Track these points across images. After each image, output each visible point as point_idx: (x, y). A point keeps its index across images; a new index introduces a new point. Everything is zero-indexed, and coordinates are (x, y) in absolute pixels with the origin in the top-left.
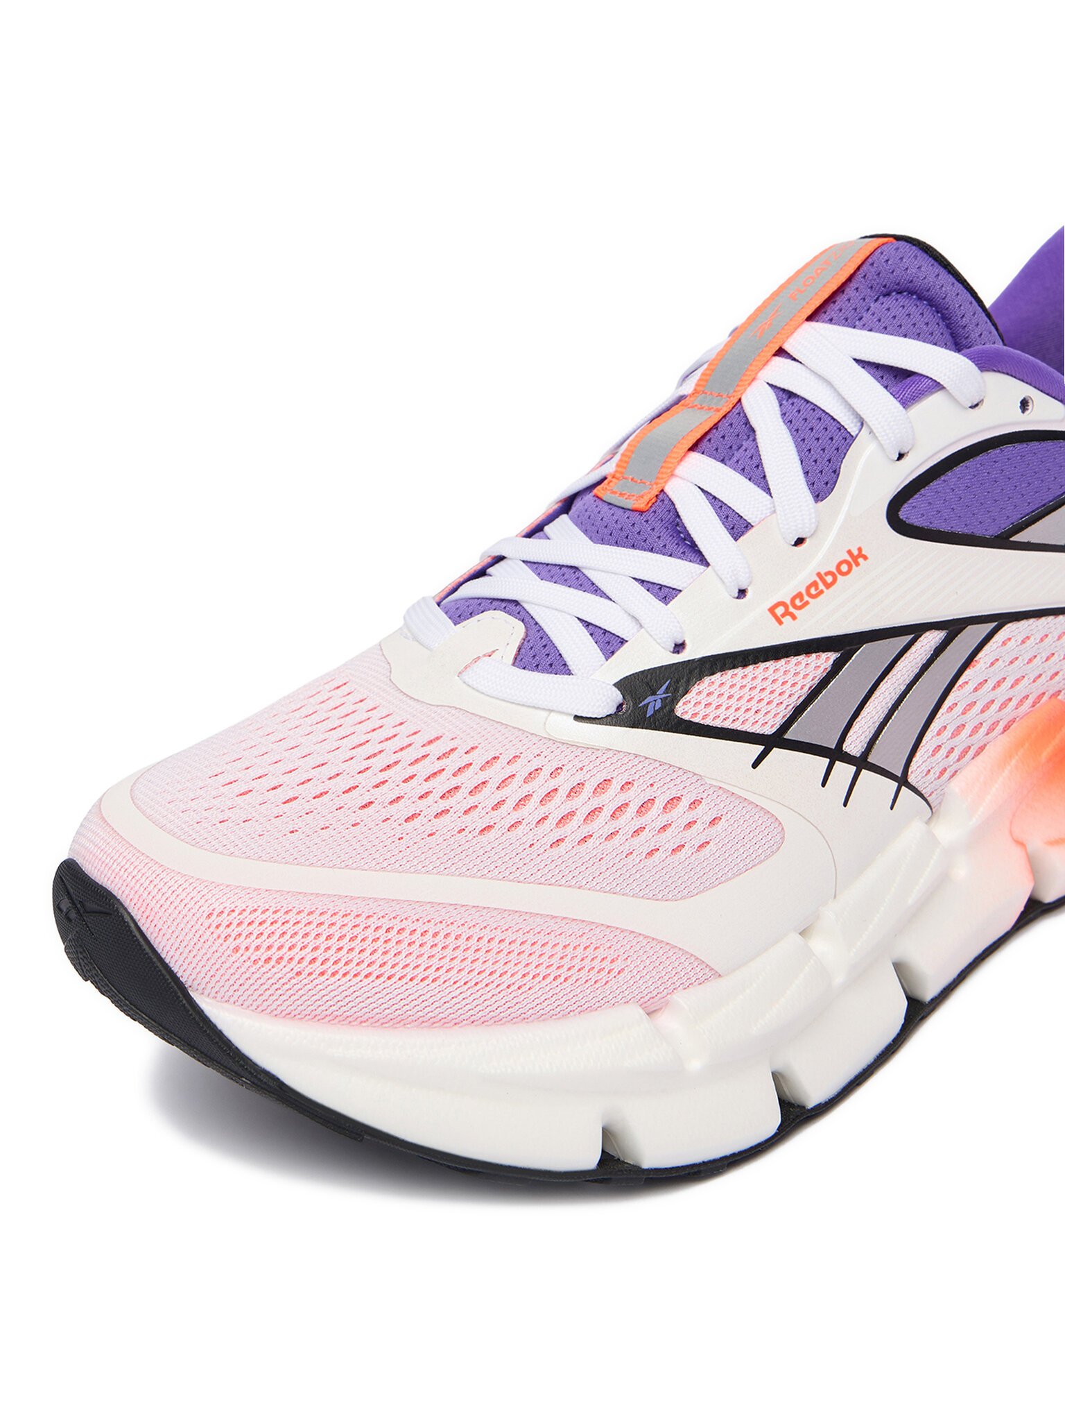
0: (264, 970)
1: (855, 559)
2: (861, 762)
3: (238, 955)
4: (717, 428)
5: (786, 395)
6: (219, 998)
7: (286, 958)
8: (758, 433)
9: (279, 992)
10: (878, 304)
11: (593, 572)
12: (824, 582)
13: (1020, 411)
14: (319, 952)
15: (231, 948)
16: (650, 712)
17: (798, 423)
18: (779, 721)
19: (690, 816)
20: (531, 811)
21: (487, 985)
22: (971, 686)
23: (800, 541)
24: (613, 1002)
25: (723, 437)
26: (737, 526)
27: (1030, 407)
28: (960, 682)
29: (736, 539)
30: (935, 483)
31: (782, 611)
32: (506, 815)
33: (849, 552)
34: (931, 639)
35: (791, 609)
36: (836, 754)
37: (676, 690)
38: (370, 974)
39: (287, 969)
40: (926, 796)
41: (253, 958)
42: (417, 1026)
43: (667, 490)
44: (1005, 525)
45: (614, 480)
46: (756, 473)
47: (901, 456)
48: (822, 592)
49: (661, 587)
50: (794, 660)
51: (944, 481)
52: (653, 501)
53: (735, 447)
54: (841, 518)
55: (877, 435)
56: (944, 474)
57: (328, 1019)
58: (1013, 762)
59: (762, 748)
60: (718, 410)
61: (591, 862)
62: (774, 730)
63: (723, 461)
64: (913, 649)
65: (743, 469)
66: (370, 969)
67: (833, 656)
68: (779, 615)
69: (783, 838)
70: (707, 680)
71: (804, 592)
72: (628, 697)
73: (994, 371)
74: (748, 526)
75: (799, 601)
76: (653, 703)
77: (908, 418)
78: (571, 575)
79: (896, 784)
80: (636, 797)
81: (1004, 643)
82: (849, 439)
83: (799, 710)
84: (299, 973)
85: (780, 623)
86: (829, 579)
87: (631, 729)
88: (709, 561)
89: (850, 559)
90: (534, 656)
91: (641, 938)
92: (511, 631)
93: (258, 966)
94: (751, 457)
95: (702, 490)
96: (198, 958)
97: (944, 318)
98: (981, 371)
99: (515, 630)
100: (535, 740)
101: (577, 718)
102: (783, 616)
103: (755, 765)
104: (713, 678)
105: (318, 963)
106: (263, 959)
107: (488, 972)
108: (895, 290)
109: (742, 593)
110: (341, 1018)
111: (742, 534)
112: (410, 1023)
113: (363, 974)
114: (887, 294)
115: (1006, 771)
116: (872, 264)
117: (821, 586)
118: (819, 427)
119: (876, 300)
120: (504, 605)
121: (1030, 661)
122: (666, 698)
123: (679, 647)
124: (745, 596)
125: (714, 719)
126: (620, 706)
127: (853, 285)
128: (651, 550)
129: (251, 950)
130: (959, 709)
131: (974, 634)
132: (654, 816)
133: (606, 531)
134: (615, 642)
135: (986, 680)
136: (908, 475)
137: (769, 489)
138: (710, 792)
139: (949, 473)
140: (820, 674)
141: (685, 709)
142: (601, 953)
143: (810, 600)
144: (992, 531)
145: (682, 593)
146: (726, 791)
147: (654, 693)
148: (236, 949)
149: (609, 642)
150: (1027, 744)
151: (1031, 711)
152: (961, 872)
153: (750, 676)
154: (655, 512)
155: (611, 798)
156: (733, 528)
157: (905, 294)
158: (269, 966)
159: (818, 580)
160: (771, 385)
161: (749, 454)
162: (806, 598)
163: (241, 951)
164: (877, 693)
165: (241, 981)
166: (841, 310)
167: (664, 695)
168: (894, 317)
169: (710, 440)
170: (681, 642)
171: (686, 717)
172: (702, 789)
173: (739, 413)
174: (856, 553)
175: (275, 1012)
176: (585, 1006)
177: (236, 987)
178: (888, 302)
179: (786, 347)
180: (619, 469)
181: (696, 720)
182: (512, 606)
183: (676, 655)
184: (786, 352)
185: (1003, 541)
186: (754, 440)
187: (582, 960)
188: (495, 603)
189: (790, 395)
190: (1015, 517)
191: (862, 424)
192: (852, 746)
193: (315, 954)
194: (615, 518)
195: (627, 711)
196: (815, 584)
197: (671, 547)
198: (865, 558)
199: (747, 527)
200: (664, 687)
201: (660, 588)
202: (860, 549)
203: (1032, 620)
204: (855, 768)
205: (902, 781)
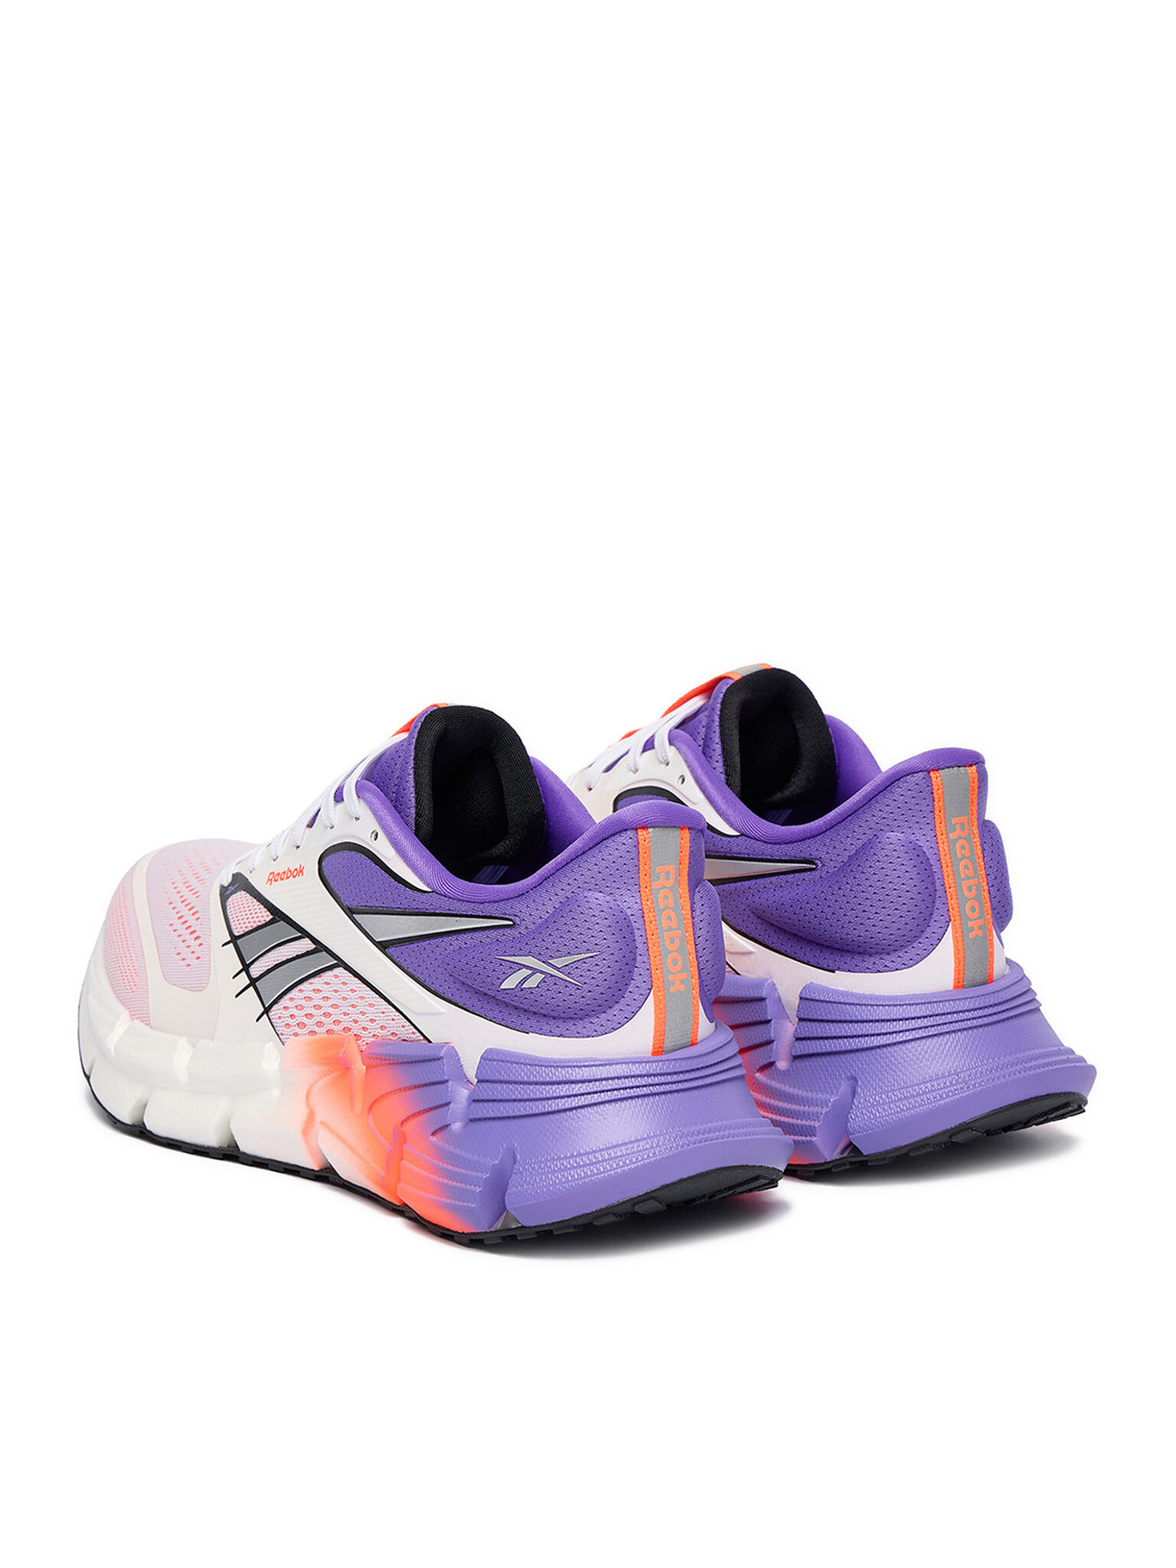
1: (300, 872)
2: (253, 982)
13: (371, 837)
16: (226, 893)
18: (240, 932)
19: (196, 949)
22: (314, 987)
27: (376, 840)
28: (310, 980)
33: (300, 865)
34: (307, 945)
36: (246, 967)
37: (236, 889)
40: (278, 1033)
44: (354, 905)
47: (331, 827)
48: (284, 879)
50: (256, 903)
59: (230, 939)
62: (237, 934)
64: (298, 942)
67: (269, 916)
68: (270, 877)
69: (206, 987)
70: (241, 892)
71: (280, 874)
75: (277, 877)
76: (230, 890)
79: (264, 1010)
81: (336, 977)
83: (248, 933)
85: (268, 881)
86: (289, 874)
89: (298, 870)
102: (270, 879)
103: (221, 945)
117: (285, 876)
122: (233, 891)
123: (252, 871)
130: (304, 995)
131: (325, 959)
132: (191, 938)
135: (321, 991)
136: (330, 841)
139: (342, 853)
140: (261, 921)
143: (280, 880)
144: (348, 903)
147: (233, 886)
162: (279, 878)
164: (276, 951)
167: (234, 889)
170: (254, 868)
190: (359, 903)
192: (254, 970)
196: (285, 873)
198: (303, 874)
200: (236, 886)
202: (303, 868)
203: (351, 975)
204: (249, 982)
205: (267, 1010)
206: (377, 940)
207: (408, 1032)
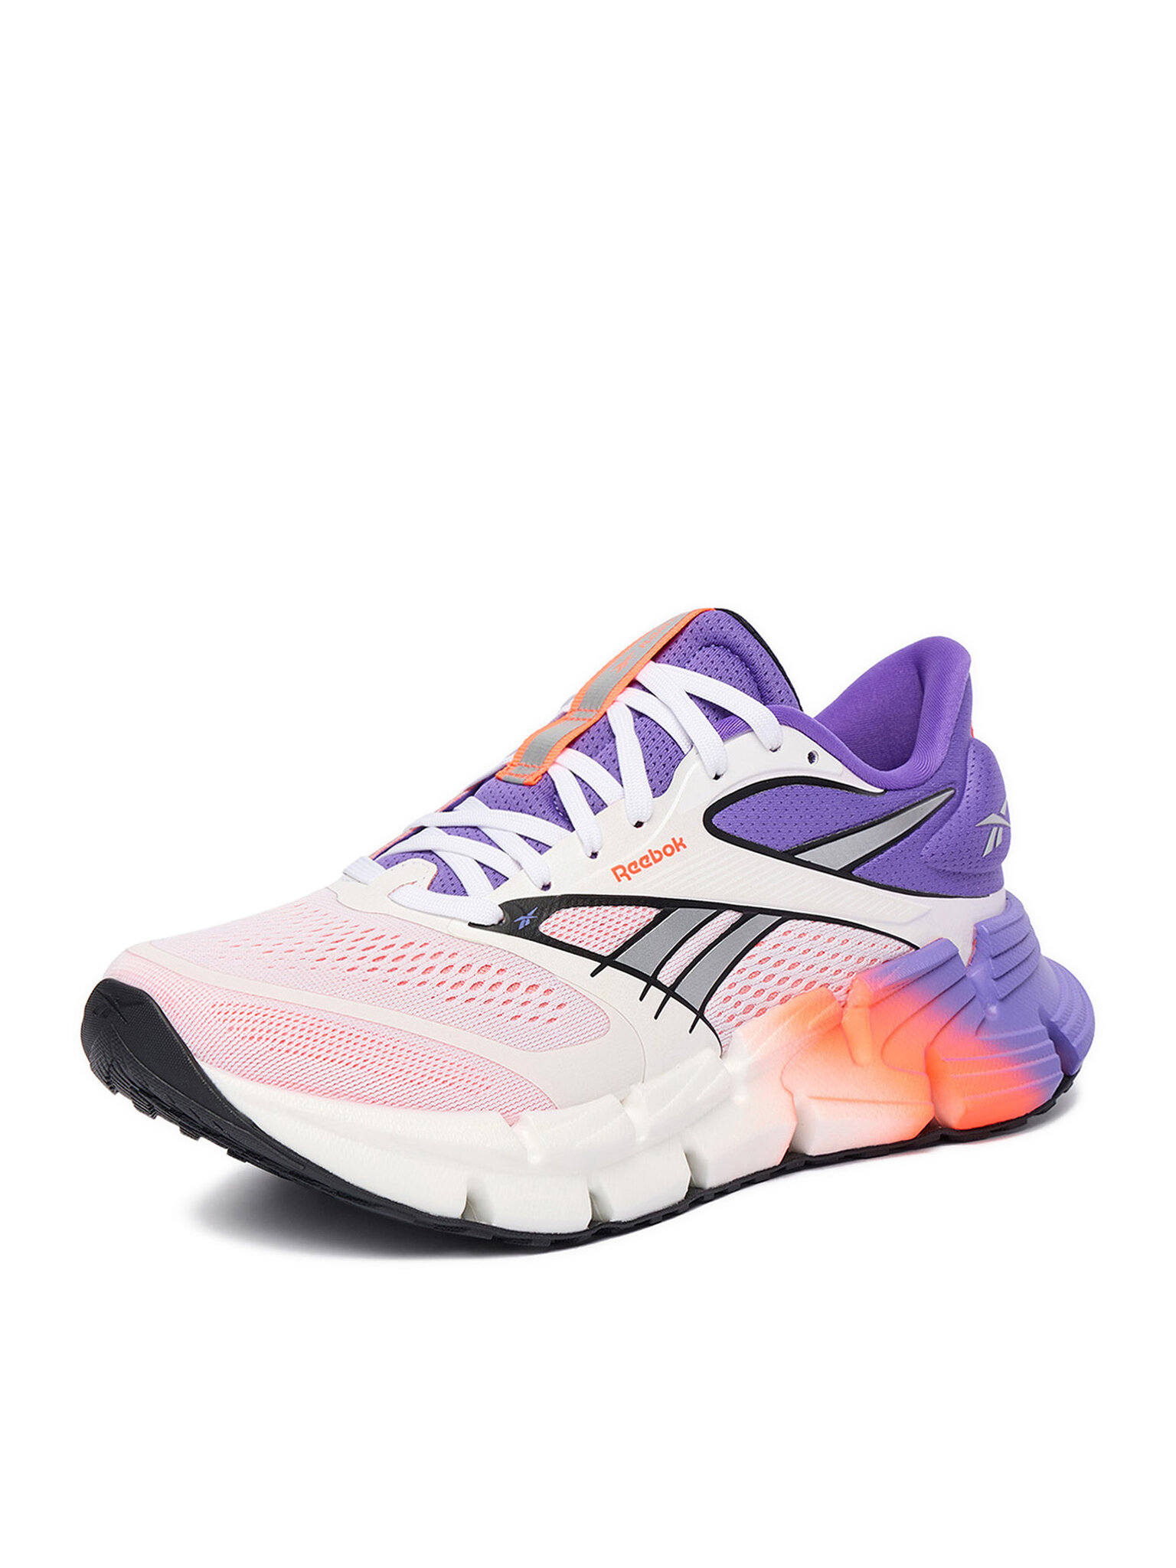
0: (248, 1044)
1: (677, 846)
2: (670, 992)
3: (232, 1032)
4: (589, 732)
5: (638, 714)
6: (214, 1064)
7: (264, 1038)
8: (617, 738)
9: (257, 1061)
10: (701, 652)
11: (490, 830)
12: (651, 858)
13: (807, 760)
14: (287, 1036)
15: (227, 1028)
16: (521, 927)
17: (645, 734)
18: (613, 949)
19: (544, 999)
20: (434, 977)
21: (397, 1078)
22: (757, 959)
23: (639, 824)
24: (481, 1107)
25: (593, 738)
26: (597, 805)
27: (816, 761)
28: (749, 954)
29: (595, 814)
30: (741, 802)
31: (622, 872)
32: (417, 976)
33: (673, 839)
34: (731, 917)
35: (628, 872)
36: (652, 981)
37: (541, 915)
38: (320, 1056)
39: (264, 1045)
40: (718, 1033)
41: (242, 1036)
42: (348, 1099)
43: (549, 772)
44: (793, 845)
45: (512, 767)
46: (613, 767)
47: (717, 777)
48: (651, 864)
49: (539, 843)
50: (627, 908)
51: (748, 802)
52: (540, 778)
53: (600, 747)
54: (670, 813)
55: (702, 757)
56: (747, 797)
57: (288, 1085)
58: (786, 1023)
59: (599, 964)
60: (590, 720)
61: (473, 1015)
62: (609, 953)
63: (591, 756)
64: (715, 921)
65: (604, 763)
66: (320, 1053)
67: (655, 912)
68: (619, 874)
69: (609, 1027)
70: (563, 911)
71: (638, 862)
72: (507, 915)
73: (790, 726)
74: (604, 805)
75: (634, 868)
76: (524, 921)
77: (725, 750)
78: (474, 831)
79: (695, 1016)
80: (507, 979)
81: (785, 934)
82: (680, 755)
83: (627, 945)
84: (272, 1049)
85: (619, 880)
86: (657, 856)
87: (507, 936)
88: (574, 825)
89: (673, 845)
90: (443, 885)
91: (503, 1070)
92: (427, 870)
93: (245, 1041)
94: (611, 754)
95: (575, 775)
96: (203, 1033)
97: (752, 672)
98: (780, 724)
99: (431, 869)
100: (439, 934)
101: (471, 924)
102: (621, 876)
103: (593, 975)
104: (568, 910)
105: (286, 1043)
106: (248, 1037)
107: (398, 1069)
108: (713, 643)
109: (594, 855)
110: (296, 1086)
111: (600, 810)
112: (342, 1096)
113: (315, 1056)
114: (708, 646)
115: (780, 1029)
116: (697, 623)
117: (651, 860)
118: (659, 739)
119: (700, 649)
120: (422, 855)
121: (805, 952)
122: (533, 919)
123: (546, 887)
124: (596, 857)
125: (566, 938)
126: (501, 922)
127: (683, 636)
128: (534, 815)
129: (241, 1030)
130: (746, 973)
131: (762, 922)
132: (518, 994)
133: (503, 800)
134: (501, 879)
135: (770, 958)
136: (722, 793)
137: (621, 779)
138: (560, 986)
139: (751, 797)
140: (644, 922)
141: (545, 928)
142: (476, 1073)
143: (642, 869)
144: (781, 847)
145: (550, 850)
146: (570, 987)
147: (526, 915)
148: (231, 1029)
149: (497, 878)
150: (798, 1013)
151: (804, 993)
152: (740, 1098)
153: (595, 914)
154: (540, 787)
155: (490, 977)
156: (593, 805)
157: (722, 647)
158: (252, 1042)
159: (649, 856)
160: (630, 708)
161: (609, 751)
162: (639, 866)
163: (234, 1031)
164: (685, 946)
165: (231, 1051)
166: (675, 655)
167: (533, 917)
168: (712, 662)
169: (583, 740)
170: (547, 883)
171: (547, 934)
172: (554, 983)
173: (604, 723)
174: (678, 841)
175: (252, 1077)
176: (462, 1106)
177: (228, 1055)
178: (707, 651)
179: (639, 679)
180: (516, 759)
181: (553, 936)
182: (428, 854)
183: (543, 891)
184: (640, 684)
185: (789, 856)
186: (614, 742)
187: (463, 1074)
188: (415, 855)
189: (640, 715)
190: (800, 841)
191: (692, 746)
192: (664, 978)
193: (284, 1038)
194: (511, 790)
195: (506, 923)
196: (646, 857)
197: (549, 813)
198: (685, 847)
199: (602, 805)
200: (533, 912)
201: (537, 845)
202: (681, 839)
203: (809, 922)
204: (665, 994)
205: (700, 1014)
206: (837, 869)
207: (893, 948)
